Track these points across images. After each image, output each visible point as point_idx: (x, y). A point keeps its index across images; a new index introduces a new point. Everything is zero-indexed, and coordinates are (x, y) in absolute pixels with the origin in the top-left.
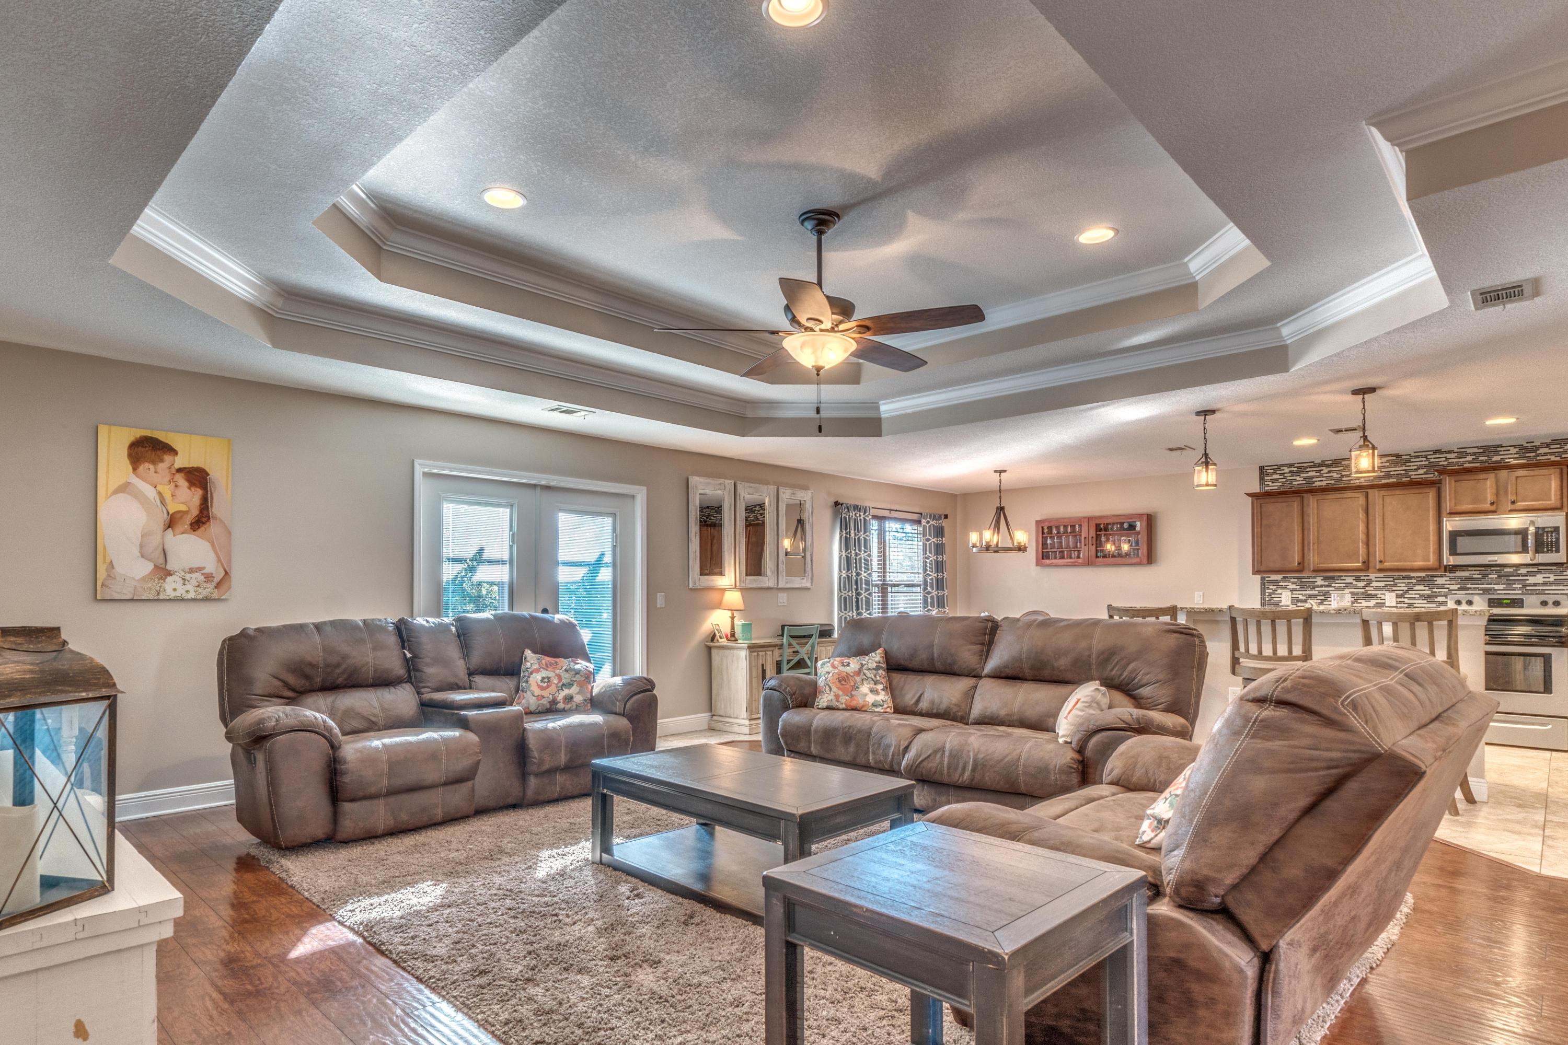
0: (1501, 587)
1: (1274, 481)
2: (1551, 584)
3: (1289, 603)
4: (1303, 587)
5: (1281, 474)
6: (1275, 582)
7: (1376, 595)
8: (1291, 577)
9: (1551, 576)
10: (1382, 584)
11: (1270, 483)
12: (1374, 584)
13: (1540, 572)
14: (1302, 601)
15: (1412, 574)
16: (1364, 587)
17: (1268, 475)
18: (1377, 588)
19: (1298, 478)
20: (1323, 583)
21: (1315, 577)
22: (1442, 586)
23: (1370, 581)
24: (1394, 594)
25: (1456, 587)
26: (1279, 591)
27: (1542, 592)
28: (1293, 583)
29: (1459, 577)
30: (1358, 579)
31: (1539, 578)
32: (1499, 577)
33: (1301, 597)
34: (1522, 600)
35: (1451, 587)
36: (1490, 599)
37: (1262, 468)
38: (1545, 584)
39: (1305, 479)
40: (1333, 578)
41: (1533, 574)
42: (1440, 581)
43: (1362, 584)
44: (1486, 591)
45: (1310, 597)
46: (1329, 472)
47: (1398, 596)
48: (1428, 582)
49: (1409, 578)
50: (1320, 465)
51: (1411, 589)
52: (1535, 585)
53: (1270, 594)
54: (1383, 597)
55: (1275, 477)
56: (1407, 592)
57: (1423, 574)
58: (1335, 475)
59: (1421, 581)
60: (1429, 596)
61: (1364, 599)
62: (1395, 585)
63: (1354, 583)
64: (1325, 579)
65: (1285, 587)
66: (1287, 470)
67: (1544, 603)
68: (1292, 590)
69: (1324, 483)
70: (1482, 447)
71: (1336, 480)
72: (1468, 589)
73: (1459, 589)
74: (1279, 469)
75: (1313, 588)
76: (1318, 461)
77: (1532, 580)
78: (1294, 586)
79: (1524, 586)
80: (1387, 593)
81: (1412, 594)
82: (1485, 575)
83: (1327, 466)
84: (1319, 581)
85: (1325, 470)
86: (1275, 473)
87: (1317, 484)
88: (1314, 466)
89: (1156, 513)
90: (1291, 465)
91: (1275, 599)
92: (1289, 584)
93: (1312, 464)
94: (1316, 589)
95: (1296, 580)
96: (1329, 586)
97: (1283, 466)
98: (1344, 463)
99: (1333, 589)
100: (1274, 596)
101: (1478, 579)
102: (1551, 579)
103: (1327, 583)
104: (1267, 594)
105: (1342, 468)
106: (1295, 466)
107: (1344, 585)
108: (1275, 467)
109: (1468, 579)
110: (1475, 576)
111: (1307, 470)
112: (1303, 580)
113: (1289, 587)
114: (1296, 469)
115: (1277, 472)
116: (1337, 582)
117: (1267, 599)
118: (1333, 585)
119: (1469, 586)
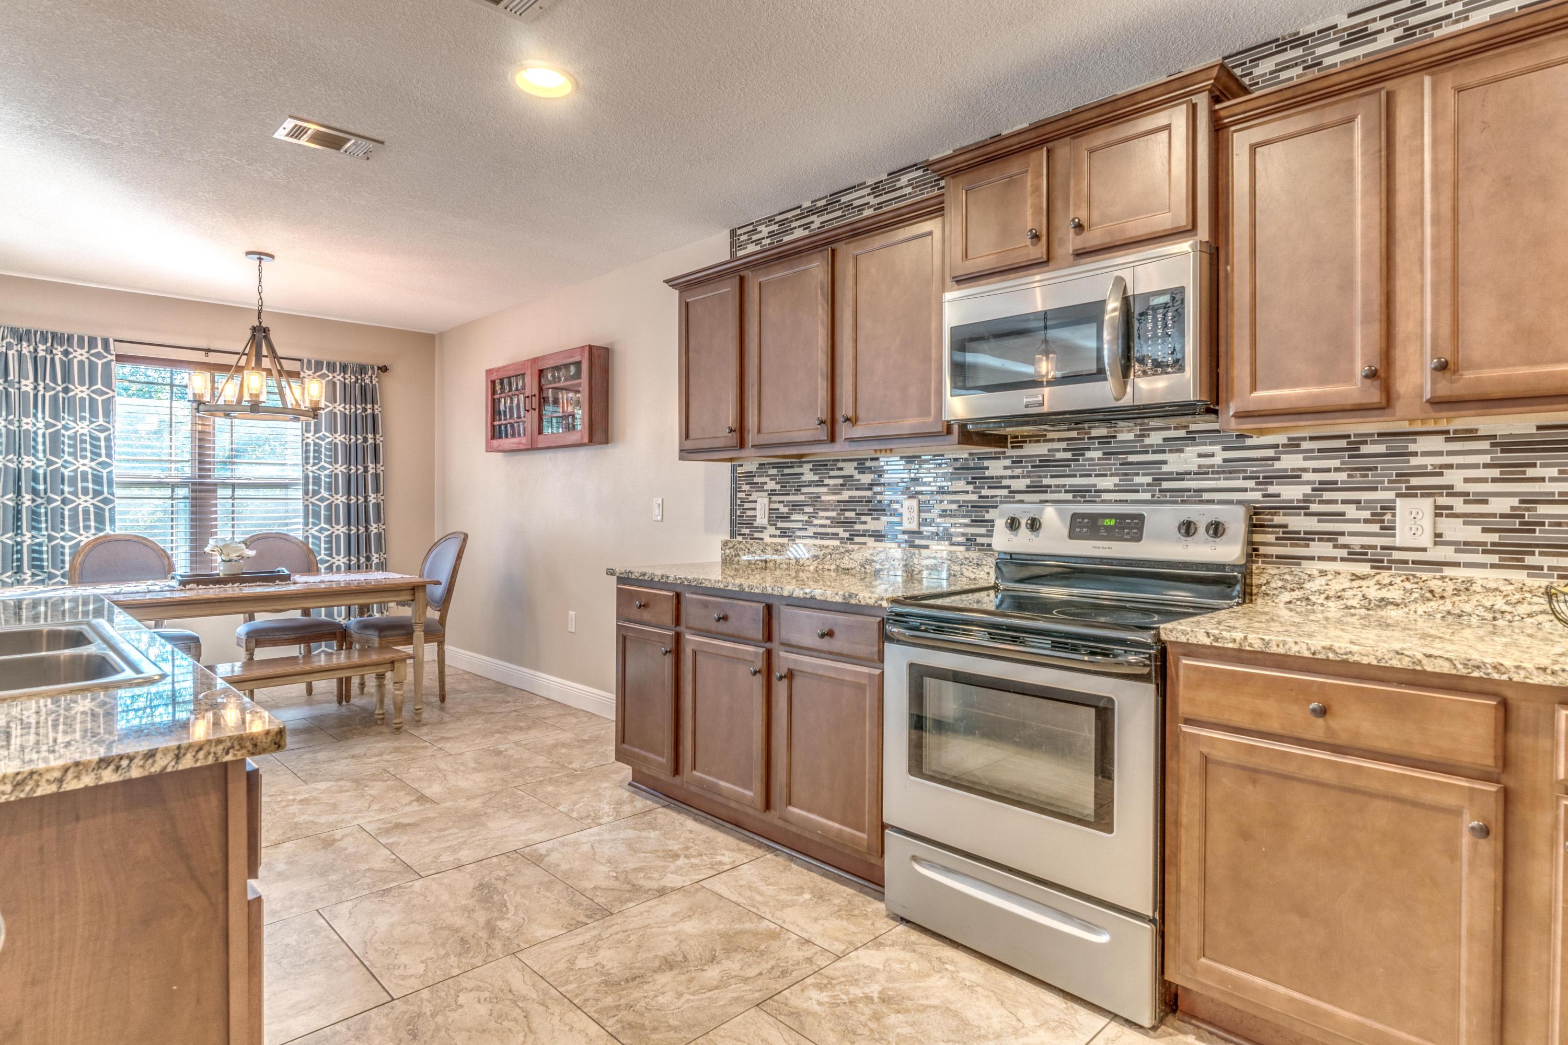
0: (1108, 483)
2: (1217, 472)
4: (783, 486)
6: (748, 477)
7: (886, 504)
9: (1217, 449)
10: (897, 478)
12: (886, 478)
13: (1191, 438)
14: (782, 517)
16: (870, 487)
18: (890, 488)
20: (808, 477)
21: (800, 464)
22: (995, 482)
23: (879, 473)
24: (915, 503)
25: (1022, 484)
26: (753, 496)
27: (1195, 498)
28: (771, 478)
29: (1029, 459)
30: (861, 467)
31: (1191, 458)
32: (1107, 455)
33: (780, 508)
34: (1141, 518)
35: (1015, 484)
36: (1074, 516)
37: (733, 233)
38: (1201, 473)
40: (824, 465)
41: (1174, 445)
42: (994, 468)
43: (866, 479)
44: (1080, 493)
45: (791, 507)
47: (920, 507)
48: (973, 471)
50: (812, 211)
51: (942, 490)
52: (1181, 476)
53: (742, 502)
55: (753, 248)
56: (936, 497)
59: (961, 468)
60: (973, 508)
61: (868, 513)
62: (919, 481)
63: (856, 476)
64: (814, 467)
65: (760, 488)
66: (764, 230)
67: (1188, 528)
68: (772, 493)
72: (1044, 489)
74: (755, 231)
75: (798, 489)
77: (1175, 462)
78: (771, 485)
79: (1154, 480)
80: (903, 501)
81: (943, 503)
82: (1078, 452)
83: (822, 211)
84: (806, 474)
89: (613, 344)
90: (770, 220)
91: (749, 513)
92: (767, 479)
93: (798, 211)
94: (804, 490)
95: (774, 471)
96: (820, 484)
97: (761, 223)
98: (844, 199)
99: (825, 489)
100: (747, 505)
101: (1065, 463)
102: (1217, 460)
103: (816, 478)
104: (739, 502)
105: (839, 213)
106: (778, 218)
107: (841, 481)
108: (751, 228)
109: (1046, 463)
110: (1060, 455)
111: (793, 225)
112: (787, 471)
113: (766, 487)
114: (775, 227)
115: (754, 238)
116: (832, 473)
117: (738, 513)
118: (827, 481)
119: (1046, 481)
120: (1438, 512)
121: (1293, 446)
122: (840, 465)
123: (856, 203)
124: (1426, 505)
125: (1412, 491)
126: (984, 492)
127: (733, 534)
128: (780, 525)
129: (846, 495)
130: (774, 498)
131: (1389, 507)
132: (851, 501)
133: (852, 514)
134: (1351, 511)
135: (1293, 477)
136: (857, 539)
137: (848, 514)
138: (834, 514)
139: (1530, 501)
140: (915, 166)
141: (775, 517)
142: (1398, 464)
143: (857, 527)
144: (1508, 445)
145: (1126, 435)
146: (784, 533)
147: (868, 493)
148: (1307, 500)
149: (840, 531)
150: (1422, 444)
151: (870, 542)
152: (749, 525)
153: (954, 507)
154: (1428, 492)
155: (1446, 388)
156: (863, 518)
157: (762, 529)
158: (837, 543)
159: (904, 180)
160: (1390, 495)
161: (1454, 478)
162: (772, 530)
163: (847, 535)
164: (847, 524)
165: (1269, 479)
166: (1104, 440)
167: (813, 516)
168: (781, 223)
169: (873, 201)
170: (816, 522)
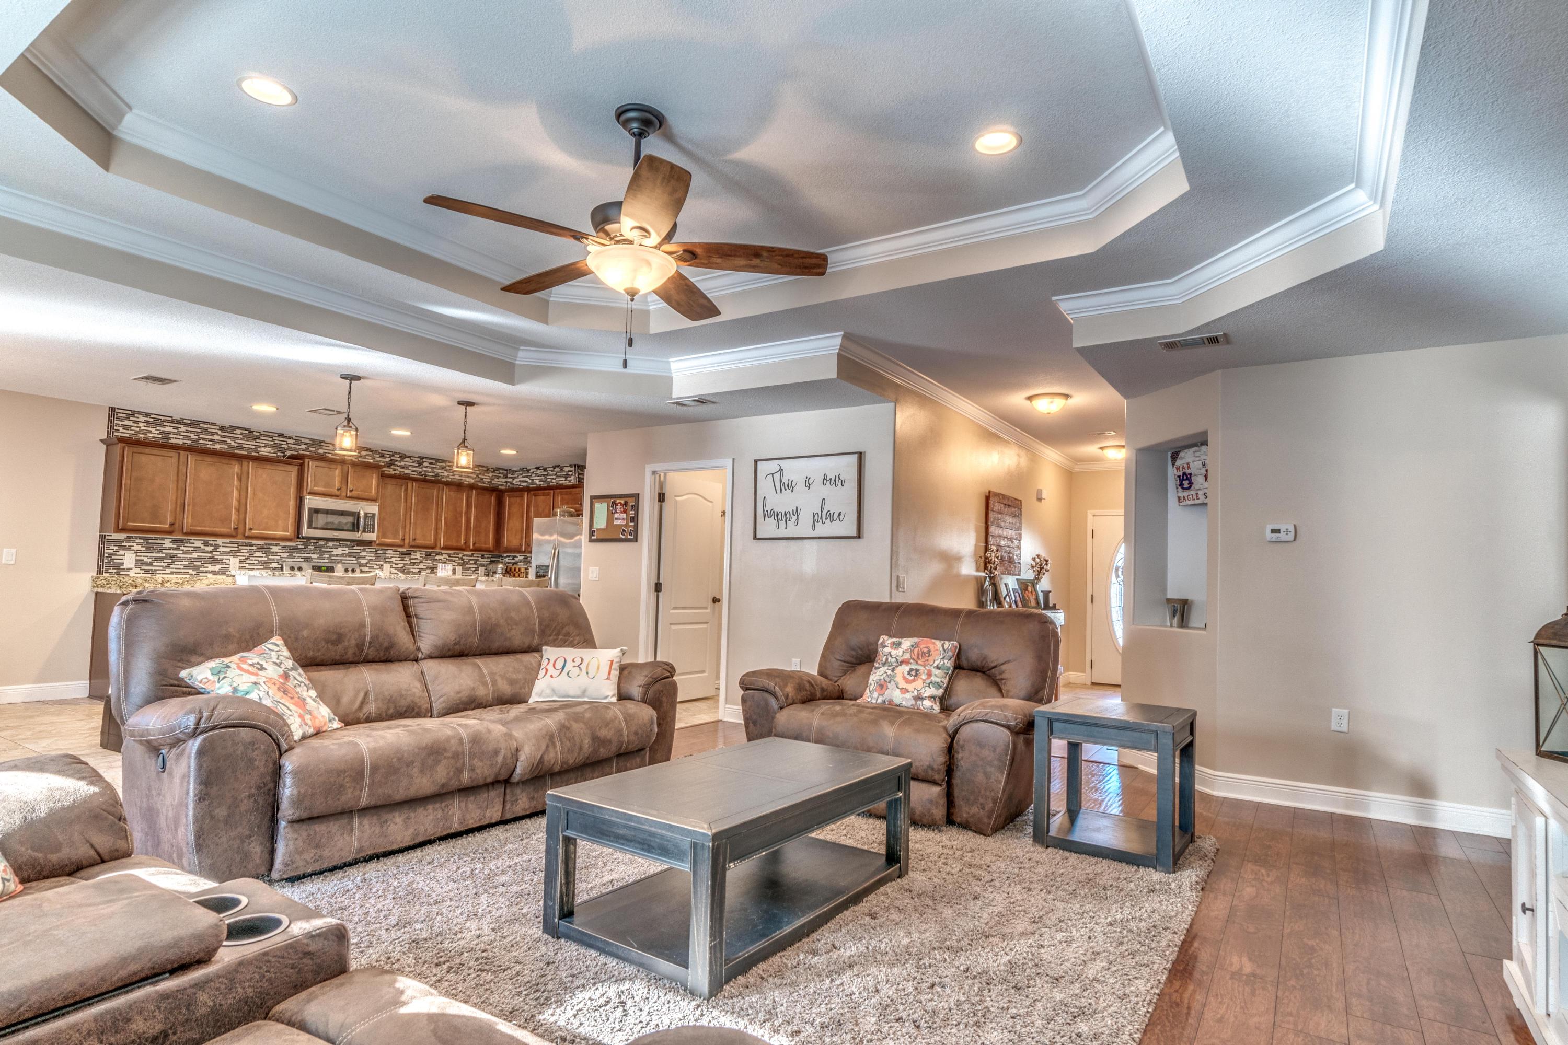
1: (127, 427)
3: (132, 566)
4: (149, 548)
5: (137, 422)
6: (117, 542)
7: (221, 560)
8: (136, 538)
9: (347, 549)
10: (228, 550)
11: (121, 429)
12: (221, 549)
13: (340, 546)
14: (147, 564)
15: (254, 542)
16: (211, 552)
17: (118, 418)
18: (224, 553)
19: (153, 430)
20: (171, 545)
21: (163, 539)
22: (275, 554)
23: (217, 547)
24: (237, 560)
25: (286, 555)
26: (122, 552)
28: (138, 544)
29: (289, 547)
30: (206, 544)
31: (339, 551)
32: (316, 548)
33: (146, 559)
34: (333, 567)
35: (283, 555)
36: (313, 566)
37: (112, 409)
38: (342, 555)
39: (161, 433)
40: (182, 541)
41: (336, 547)
42: (275, 549)
43: (210, 549)
45: (157, 559)
46: (187, 431)
47: (241, 562)
48: (265, 549)
49: (251, 545)
50: (178, 422)
51: (251, 555)
52: (337, 556)
53: (110, 555)
54: (227, 562)
55: (127, 423)
56: (248, 558)
57: (262, 542)
58: (192, 436)
59: (261, 548)
60: (266, 563)
61: (210, 563)
62: (239, 551)
63: (203, 547)
64: (174, 541)
65: (129, 548)
66: (142, 418)
67: (346, 570)
68: (136, 552)
69: (181, 442)
70: (312, 440)
71: (193, 441)
72: (294, 557)
73: (288, 557)
74: (133, 415)
75: (160, 551)
76: (177, 417)
77: (335, 552)
78: (139, 548)
79: (330, 557)
80: (231, 558)
81: (252, 560)
82: (306, 546)
83: (186, 425)
84: (168, 543)
85: (183, 428)
86: (127, 418)
87: (173, 441)
88: (172, 422)
90: (147, 415)
91: (115, 561)
92: (135, 545)
93: (170, 419)
94: (164, 551)
95: (142, 541)
96: (177, 549)
97: (138, 413)
98: (201, 425)
99: (181, 552)
100: (113, 557)
101: (301, 549)
102: (347, 552)
103: (175, 546)
104: (106, 555)
105: (199, 430)
106: (152, 416)
107: (192, 549)
108: (130, 412)
109: (295, 548)
110: (299, 547)
111: (165, 424)
112: (150, 541)
113: (132, 548)
114: (152, 420)
115: (131, 418)
116: (186, 545)
117: (106, 561)
118: (181, 548)
119: (294, 555)
120: (391, 567)
121: (364, 550)
122: (191, 541)
123: (209, 430)
124: (389, 565)
125: (386, 562)
126: (270, 557)
127: (100, 572)
128: (143, 568)
129: (195, 555)
130: (139, 554)
131: (382, 566)
132: (199, 557)
133: (200, 564)
134: (375, 566)
135: (364, 557)
136: (201, 574)
137: (195, 563)
138: (187, 563)
139: (405, 565)
140: (245, 429)
141: (139, 564)
142: (383, 556)
143: (201, 569)
144: (402, 553)
145: (321, 543)
146: (147, 572)
147: (210, 555)
148: (367, 563)
149: (191, 571)
150: (389, 552)
151: (210, 576)
152: (117, 567)
153: (257, 562)
154: (389, 562)
155: (414, 544)
156: (206, 565)
157: (129, 570)
158: (188, 576)
159: (238, 431)
160: (382, 563)
161: (393, 560)
162: (138, 570)
163: (195, 572)
164: (195, 567)
165: (358, 558)
166: (315, 544)
167: (169, 564)
168: (156, 419)
169: (219, 432)
170: (172, 566)
